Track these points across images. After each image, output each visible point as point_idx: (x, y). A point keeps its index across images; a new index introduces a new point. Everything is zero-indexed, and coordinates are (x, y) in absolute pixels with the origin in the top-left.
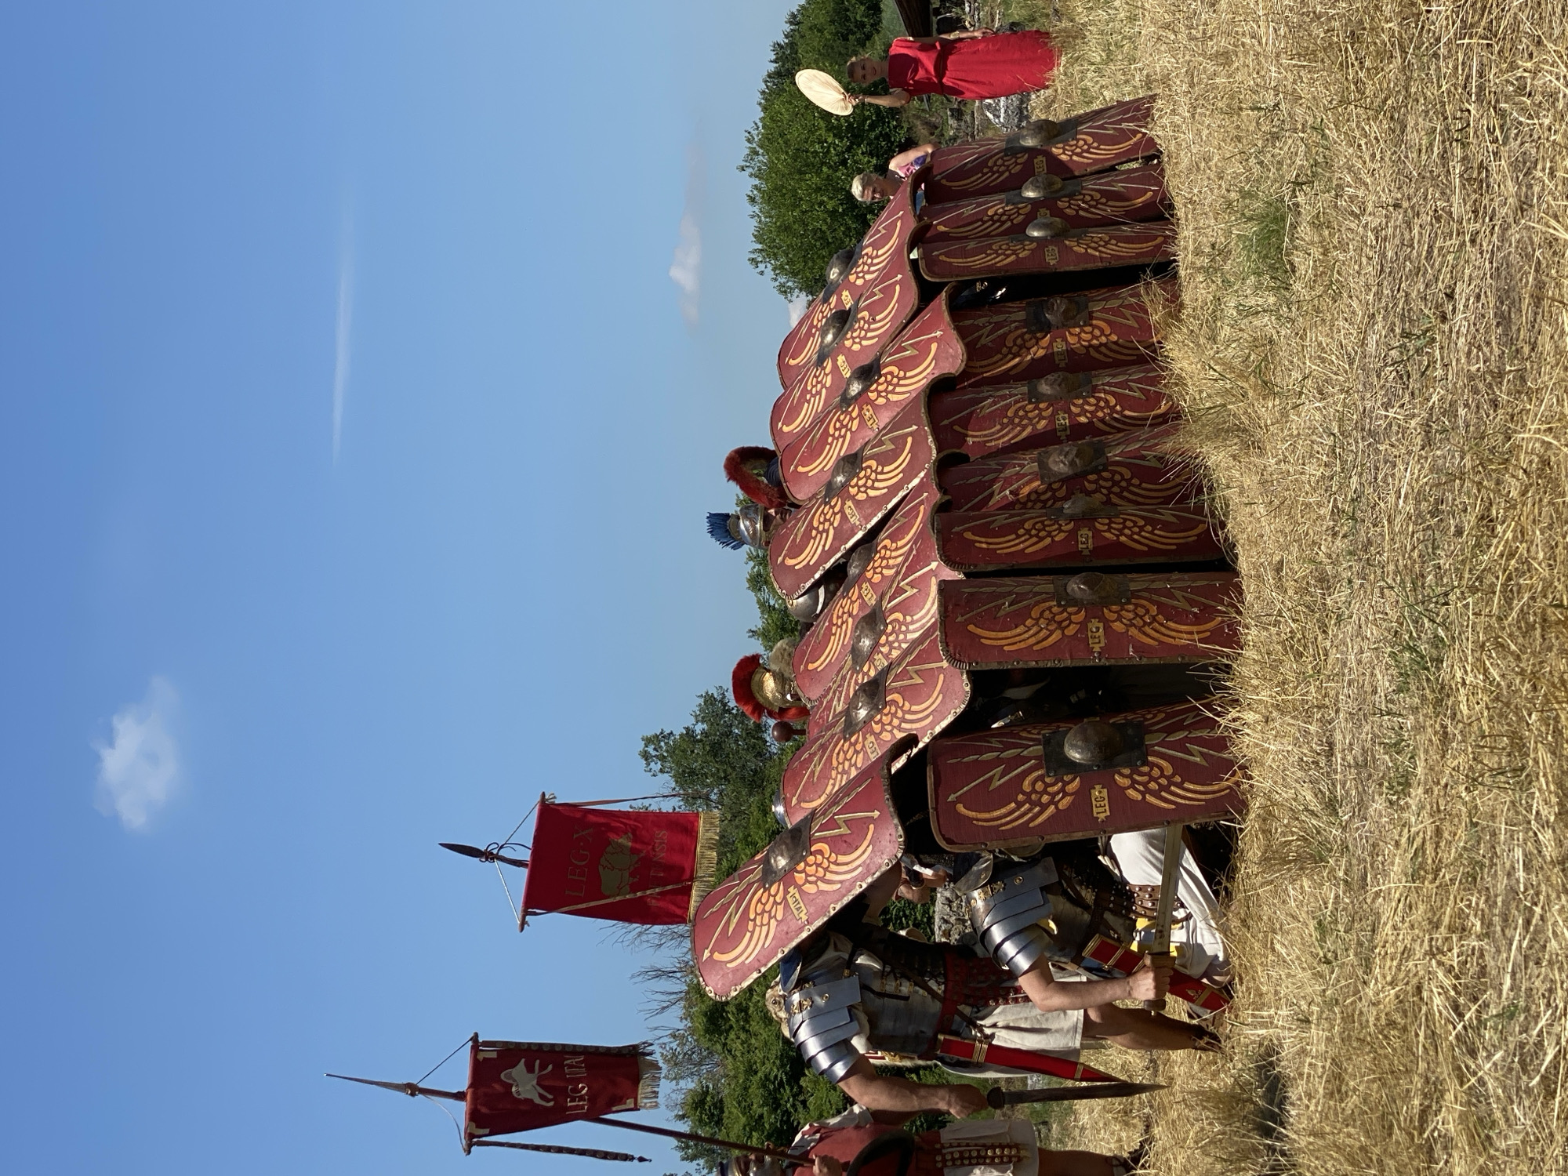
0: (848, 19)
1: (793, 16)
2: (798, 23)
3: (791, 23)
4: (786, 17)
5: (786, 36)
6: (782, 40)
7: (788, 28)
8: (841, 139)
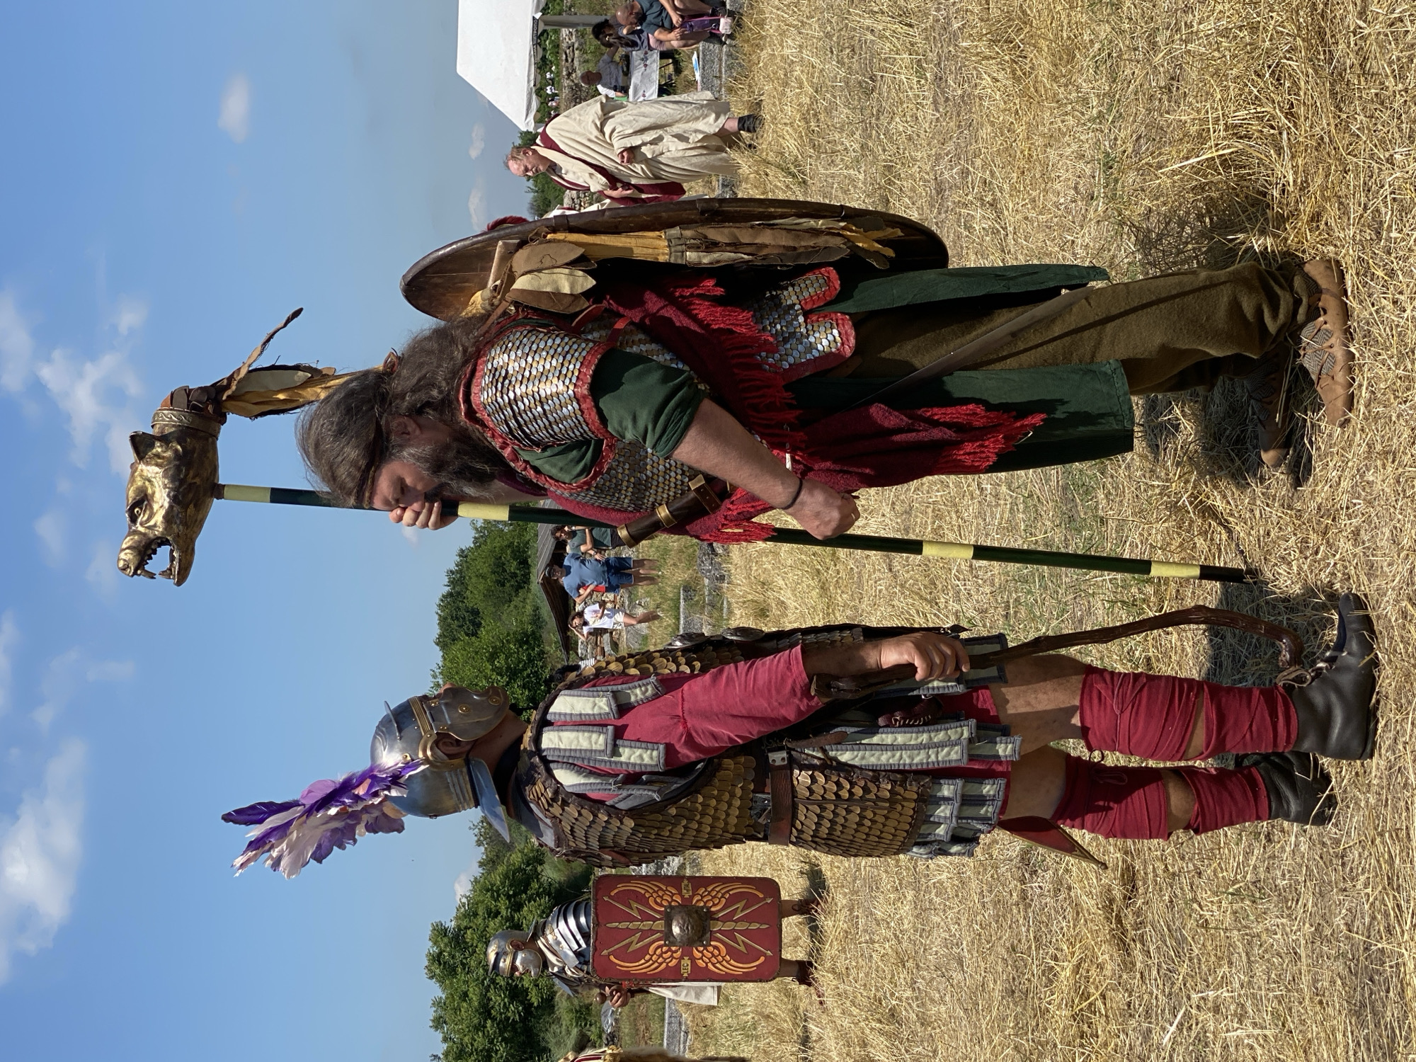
0: (504, 571)
1: (462, 551)
2: (466, 556)
3: (460, 556)
4: (456, 551)
5: (457, 565)
6: (453, 568)
7: (458, 559)
8: (502, 677)
